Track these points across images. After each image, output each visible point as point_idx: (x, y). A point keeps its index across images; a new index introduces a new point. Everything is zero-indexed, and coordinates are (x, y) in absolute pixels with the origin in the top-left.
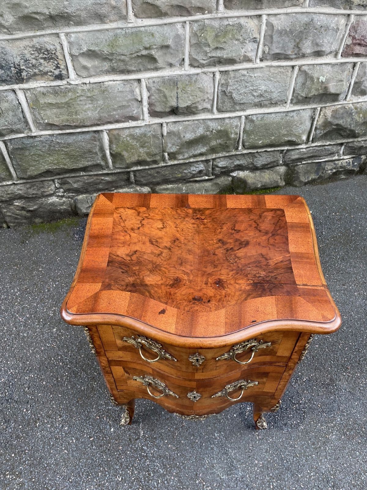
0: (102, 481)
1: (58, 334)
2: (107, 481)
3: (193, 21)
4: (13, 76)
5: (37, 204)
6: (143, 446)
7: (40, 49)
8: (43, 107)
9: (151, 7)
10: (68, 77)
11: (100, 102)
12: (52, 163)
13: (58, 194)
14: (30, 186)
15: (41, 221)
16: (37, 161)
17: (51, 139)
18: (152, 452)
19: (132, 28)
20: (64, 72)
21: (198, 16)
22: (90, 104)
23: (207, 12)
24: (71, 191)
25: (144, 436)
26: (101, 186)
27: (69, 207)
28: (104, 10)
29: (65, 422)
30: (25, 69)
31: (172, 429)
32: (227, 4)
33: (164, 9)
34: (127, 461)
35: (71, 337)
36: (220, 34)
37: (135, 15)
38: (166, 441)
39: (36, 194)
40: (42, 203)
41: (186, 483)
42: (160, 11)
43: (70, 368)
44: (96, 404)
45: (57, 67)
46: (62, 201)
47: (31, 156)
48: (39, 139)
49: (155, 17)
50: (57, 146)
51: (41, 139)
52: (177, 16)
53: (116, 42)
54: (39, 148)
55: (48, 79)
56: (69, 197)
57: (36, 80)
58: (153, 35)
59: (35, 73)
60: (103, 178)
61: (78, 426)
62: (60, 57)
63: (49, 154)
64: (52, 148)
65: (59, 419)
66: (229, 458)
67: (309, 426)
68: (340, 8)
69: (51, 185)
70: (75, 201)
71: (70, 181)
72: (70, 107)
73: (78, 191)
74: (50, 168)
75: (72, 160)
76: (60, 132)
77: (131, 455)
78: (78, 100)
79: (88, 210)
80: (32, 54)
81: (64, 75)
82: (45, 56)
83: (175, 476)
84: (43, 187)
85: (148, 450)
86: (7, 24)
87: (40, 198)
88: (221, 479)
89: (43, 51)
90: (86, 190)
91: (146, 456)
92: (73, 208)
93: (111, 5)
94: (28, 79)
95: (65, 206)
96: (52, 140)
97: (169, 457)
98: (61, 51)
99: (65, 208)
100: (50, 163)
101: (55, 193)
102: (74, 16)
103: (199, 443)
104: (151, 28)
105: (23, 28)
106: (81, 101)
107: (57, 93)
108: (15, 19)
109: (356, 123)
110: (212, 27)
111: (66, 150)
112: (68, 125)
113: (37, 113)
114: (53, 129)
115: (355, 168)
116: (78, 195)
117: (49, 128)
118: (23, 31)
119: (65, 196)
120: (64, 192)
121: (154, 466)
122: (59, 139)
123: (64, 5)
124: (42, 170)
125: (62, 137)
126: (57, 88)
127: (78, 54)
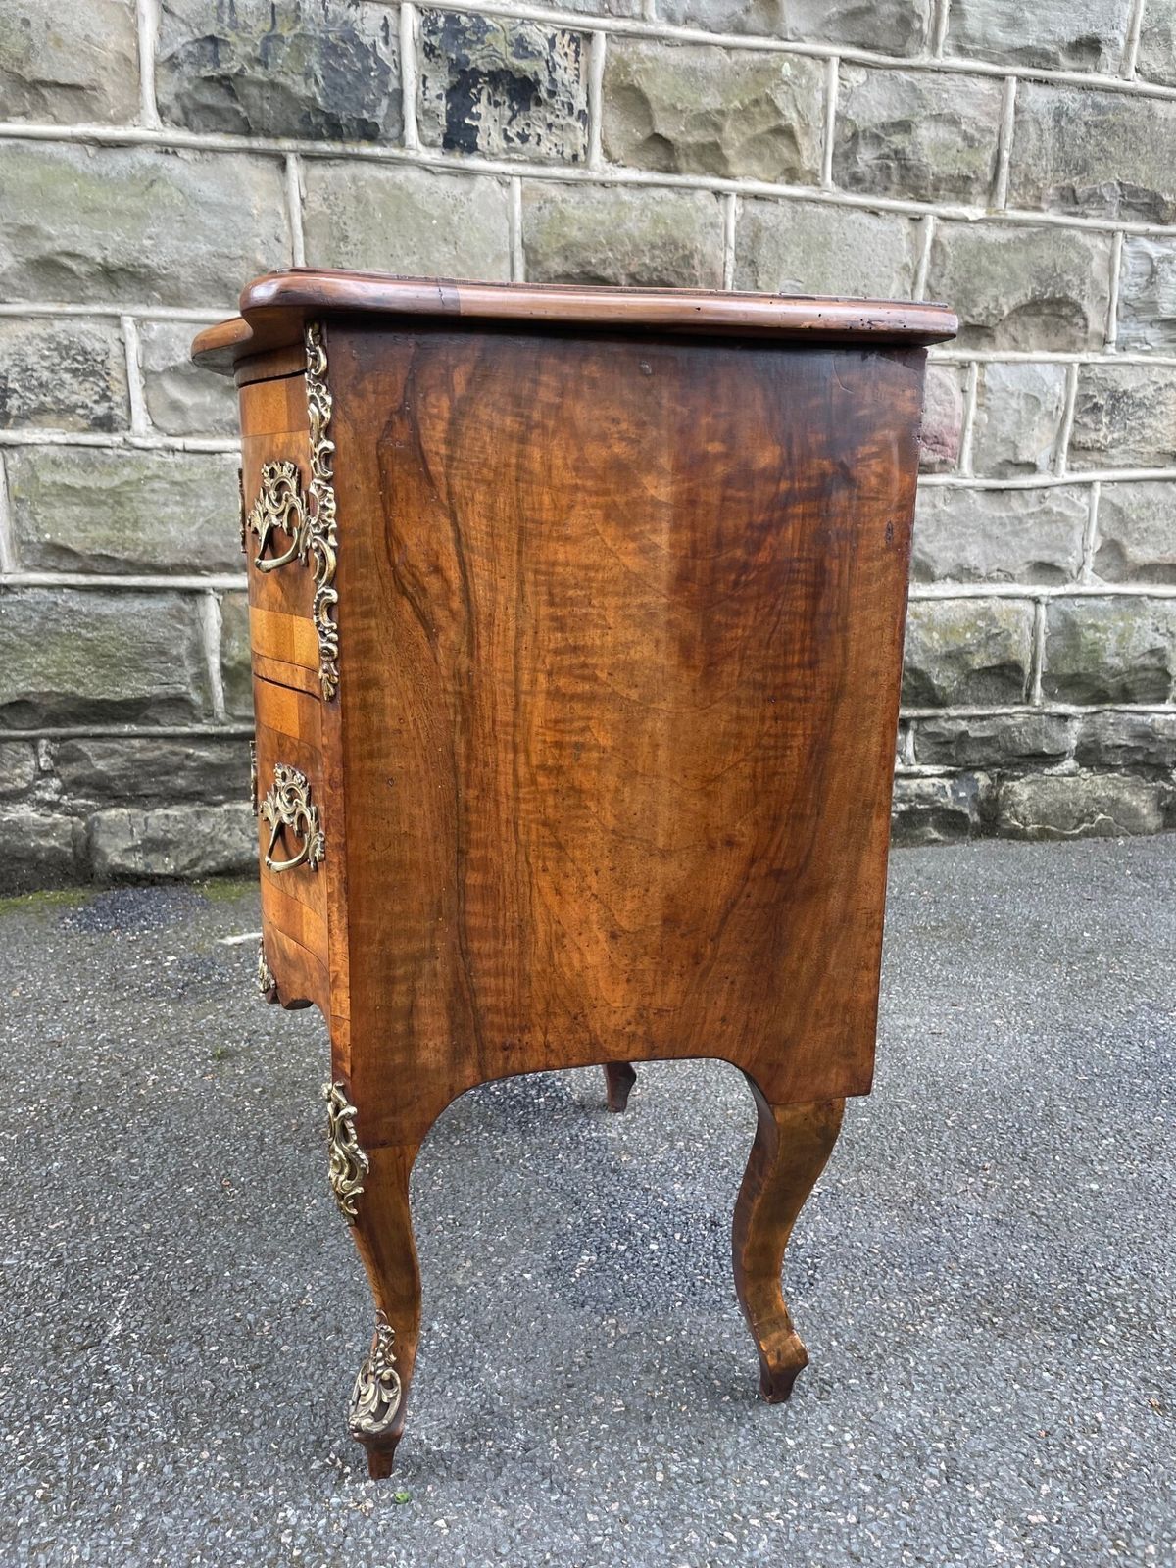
6: (108, 1363)
7: (67, 348)
8: (45, 494)
10: (129, 428)
11: (207, 503)
12: (40, 674)
13: (39, 794)
17: (52, 599)
18: (141, 1378)
20: (120, 413)
22: (177, 503)
24: (84, 790)
25: (123, 1337)
26: (181, 782)
27: (67, 844)
28: (237, 274)
30: (19, 389)
31: (250, 1316)
38: (214, 1349)
41: (261, 1469)
45: (104, 397)
46: (49, 821)
48: (17, 597)
50: (65, 622)
51: (24, 597)
54: (12, 624)
55: (75, 425)
57: (41, 425)
59: (43, 403)
60: (191, 751)
62: (115, 373)
63: (37, 644)
64: (50, 625)
66: (477, 1389)
67: (835, 1300)
69: (25, 758)
70: (90, 828)
71: (85, 749)
72: (121, 504)
73: (106, 791)
74: (32, 689)
75: (102, 672)
76: (83, 580)
77: (44, 1387)
78: (147, 488)
79: (129, 858)
80: (44, 357)
81: (118, 420)
82: (76, 365)
83: (217, 1450)
85: (125, 1374)
88: (429, 1452)
89: (73, 352)
90: (133, 788)
91: (110, 1392)
92: (79, 850)
93: (255, 261)
94: (23, 418)
95: (56, 839)
96: (56, 603)
97: (207, 1395)
98: (119, 360)
99: (54, 847)
100: (36, 674)
101: (30, 789)
102: (160, 277)
103: (357, 1349)
105: (33, 292)
106: (153, 491)
107: (92, 465)
108: (16, 265)
109: (924, 651)
111: (90, 635)
112: (107, 556)
113: (26, 514)
114: (62, 567)
115: (967, 811)
116: (104, 808)
117: (52, 564)
118: (33, 299)
119: (61, 805)
120: (61, 792)
121: (134, 1418)
122: (76, 602)
123: (142, 245)
124: (5, 695)
125: (85, 597)
126: (94, 452)
127: (160, 370)
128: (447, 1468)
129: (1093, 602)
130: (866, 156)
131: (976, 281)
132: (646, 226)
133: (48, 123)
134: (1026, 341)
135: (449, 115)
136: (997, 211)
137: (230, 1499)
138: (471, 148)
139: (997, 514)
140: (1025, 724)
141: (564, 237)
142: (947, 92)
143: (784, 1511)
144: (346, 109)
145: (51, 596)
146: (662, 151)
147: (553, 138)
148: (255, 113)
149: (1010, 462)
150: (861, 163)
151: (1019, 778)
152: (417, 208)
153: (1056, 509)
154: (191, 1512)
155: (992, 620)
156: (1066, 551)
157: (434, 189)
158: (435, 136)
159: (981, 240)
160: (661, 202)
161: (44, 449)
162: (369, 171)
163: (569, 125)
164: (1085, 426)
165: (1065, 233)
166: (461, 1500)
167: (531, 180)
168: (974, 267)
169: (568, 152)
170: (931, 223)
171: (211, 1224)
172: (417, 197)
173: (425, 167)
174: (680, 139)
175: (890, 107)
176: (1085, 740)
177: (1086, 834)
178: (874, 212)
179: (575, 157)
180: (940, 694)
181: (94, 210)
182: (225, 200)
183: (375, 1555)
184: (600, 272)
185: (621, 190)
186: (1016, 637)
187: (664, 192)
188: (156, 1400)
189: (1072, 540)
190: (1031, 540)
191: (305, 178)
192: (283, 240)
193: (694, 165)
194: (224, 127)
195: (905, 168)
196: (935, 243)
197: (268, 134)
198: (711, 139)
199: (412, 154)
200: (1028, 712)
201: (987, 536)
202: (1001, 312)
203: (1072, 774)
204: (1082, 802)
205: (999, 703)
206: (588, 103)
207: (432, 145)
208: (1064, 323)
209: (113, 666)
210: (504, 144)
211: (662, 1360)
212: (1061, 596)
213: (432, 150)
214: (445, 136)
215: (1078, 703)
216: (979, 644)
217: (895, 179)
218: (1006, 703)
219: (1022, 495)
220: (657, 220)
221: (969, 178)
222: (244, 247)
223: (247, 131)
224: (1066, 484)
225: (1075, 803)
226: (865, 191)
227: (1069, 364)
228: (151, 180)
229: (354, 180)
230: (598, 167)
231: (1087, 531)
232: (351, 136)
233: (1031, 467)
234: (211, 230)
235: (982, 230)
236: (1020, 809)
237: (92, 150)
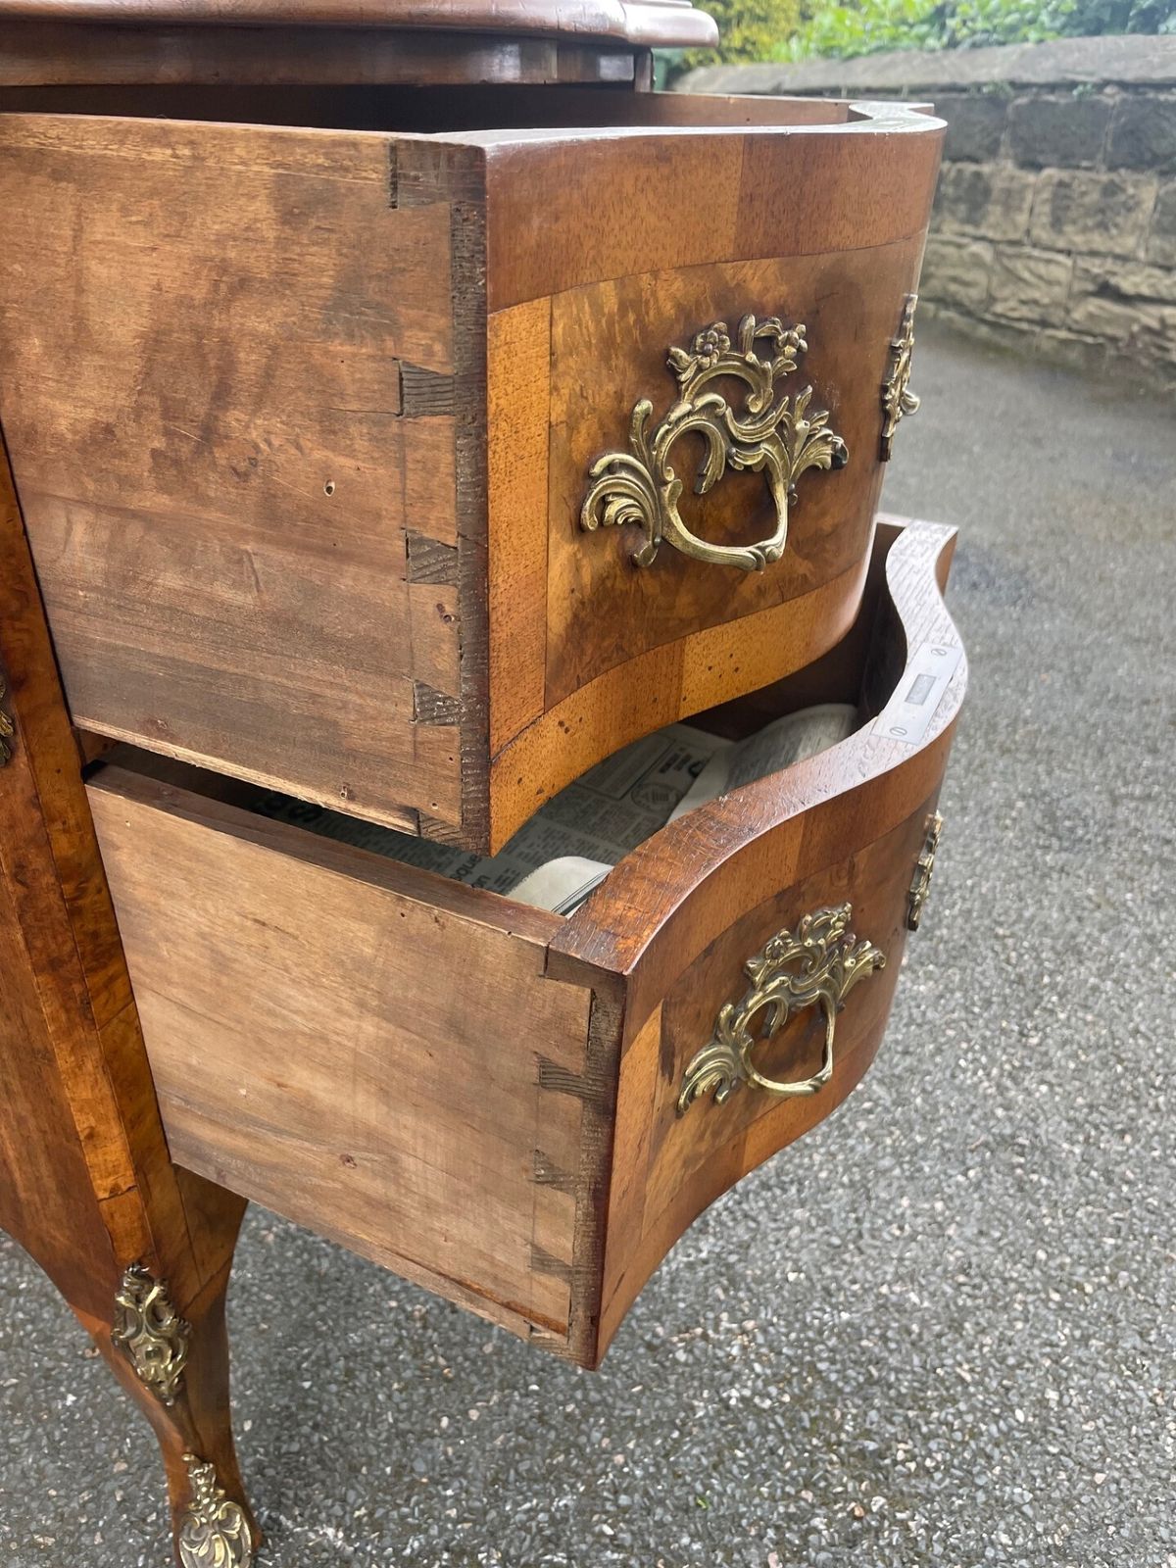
25: (352, 1529)
31: (408, 1374)
38: (445, 1422)
41: (664, 1407)
83: (619, 1445)
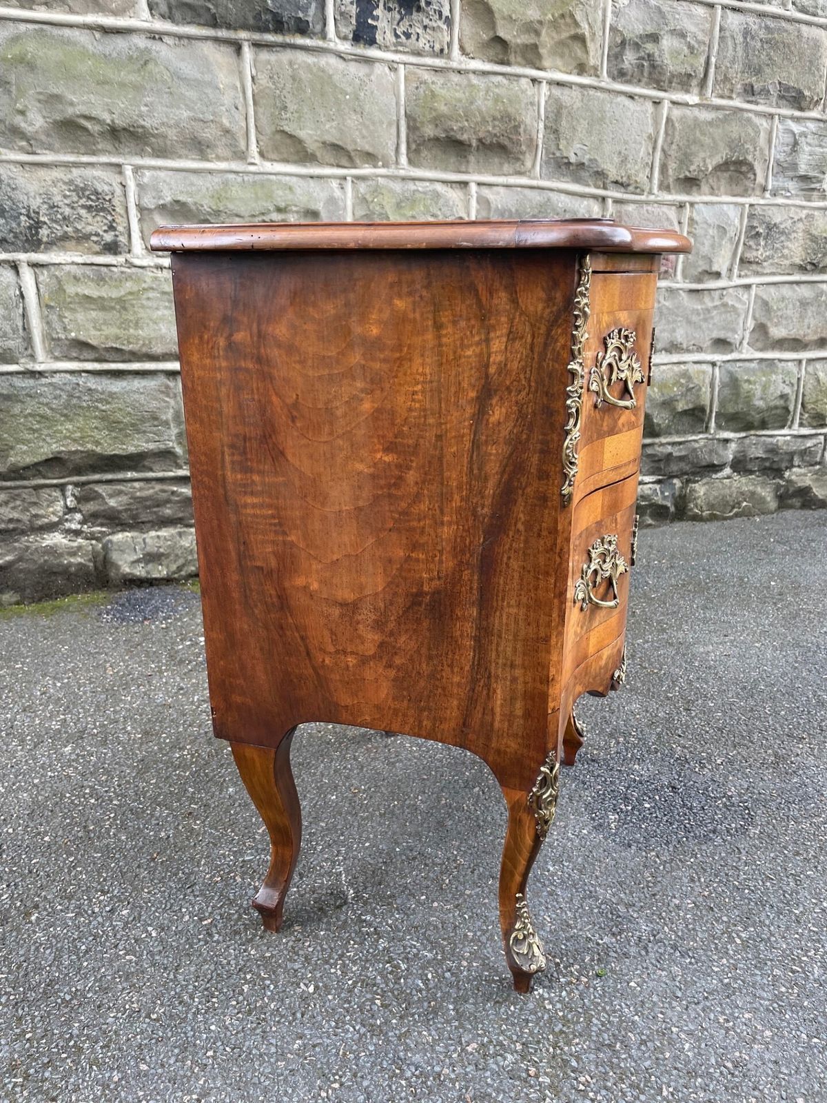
0: (256, 1001)
1: (78, 755)
2: (272, 999)
3: (358, 178)
4: (21, 233)
5: (15, 548)
6: (361, 915)
7: (84, 190)
8: (71, 303)
9: (288, 141)
10: (129, 251)
12: (69, 438)
13: (67, 525)
14: (6, 499)
15: (16, 597)
16: (35, 431)
17: (75, 381)
18: (390, 922)
19: (255, 173)
20: (123, 239)
21: (366, 170)
22: (166, 307)
23: (380, 163)
24: (99, 521)
25: (358, 897)
26: (168, 511)
27: (90, 560)
28: (208, 134)
29: (119, 901)
30: (48, 222)
31: (431, 875)
32: (411, 155)
33: (312, 146)
34: (323, 950)
35: (114, 755)
36: (403, 204)
37: (262, 154)
38: (424, 897)
39: (18, 521)
40: (28, 548)
42: (304, 150)
43: (120, 806)
44: (208, 857)
45: (111, 228)
46: (75, 544)
47: (26, 417)
48: (48, 381)
49: (295, 162)
50: (86, 398)
51: (54, 380)
52: (332, 165)
53: (226, 192)
54: (45, 401)
55: (89, 249)
56: (92, 537)
57: (65, 249)
58: (290, 189)
59: (66, 232)
60: (175, 489)
61: (161, 903)
62: (120, 209)
63: (65, 416)
64: (75, 401)
65: (102, 898)
66: (602, 903)
67: (771, 827)
68: (588, 185)
69: (56, 500)
70: (105, 547)
71: (100, 491)
72: (125, 309)
73: (115, 520)
74: (63, 449)
75: (114, 434)
76: (96, 366)
77: (332, 935)
78: (145, 296)
79: (135, 568)
80: (65, 197)
81: (122, 245)
82: (91, 203)
83: (471, 960)
84: (35, 504)
85: (378, 920)
86: (30, 129)
87: (23, 533)
88: (598, 944)
89: (87, 193)
90: (134, 517)
91: (376, 933)
92: (98, 564)
93: (221, 125)
94: (51, 244)
95: (81, 557)
96: (78, 384)
98: (122, 199)
99: (80, 564)
100: (66, 438)
101: (61, 522)
102: (153, 136)
104: (288, 178)
105: (57, 145)
106: (148, 299)
107: (103, 279)
108: (46, 125)
109: (651, 400)
110: (391, 191)
111: (104, 408)
112: (116, 348)
113: (55, 318)
114: (82, 357)
115: (669, 505)
116: (113, 533)
117: (75, 355)
118: (57, 152)
119: (82, 532)
120: (82, 523)
121: (405, 948)
122: (93, 383)
123: (140, 111)
124: (44, 453)
125: (98, 379)
126: (104, 269)
127: (153, 207)
128: (616, 952)
129: (747, 364)
130: (630, 57)
131: (693, 147)
132: (490, 103)
133: (64, 12)
134: (719, 189)
135: (358, 16)
136: (706, 99)
137: (498, 988)
138: (372, 42)
139: (695, 307)
140: (705, 446)
141: (435, 110)
142: (679, 14)
143: (816, 950)
144: (286, 10)
145: (74, 379)
146: (499, 48)
147: (427, 37)
148: (221, 10)
149: (707, 272)
150: (626, 62)
151: (698, 481)
152: (336, 87)
153: (730, 303)
154: (480, 1000)
155: (689, 378)
156: (734, 331)
157: (346, 72)
158: (348, 32)
159: (696, 119)
160: (498, 86)
161: (67, 268)
162: (301, 57)
163: (439, 27)
164: (750, 247)
165: (746, 115)
166: (637, 969)
167: (411, 67)
168: (692, 137)
169: (437, 47)
170: (666, 104)
171: (363, 819)
172: (336, 78)
173: (339, 55)
174: (513, 41)
175: (644, 24)
176: (738, 455)
177: (736, 515)
178: (631, 97)
179: (442, 50)
180: (657, 429)
181: (105, 82)
182: (199, 76)
183: (608, 1008)
184: (459, 137)
185: (472, 76)
186: (704, 389)
187: (500, 78)
188: (410, 934)
189: (738, 324)
190: (714, 324)
191: (255, 61)
192: (240, 108)
193: (519, 59)
194: (197, 20)
195: (653, 67)
196: (668, 119)
197: (229, 27)
198: (532, 41)
199: (332, 45)
200: (707, 438)
201: (689, 322)
202: (707, 170)
203: (728, 477)
204: (734, 495)
205: (689, 433)
206: (451, 10)
207: (345, 38)
208: (742, 176)
209: (121, 430)
210: (394, 40)
211: (697, 873)
212: (728, 361)
213: (345, 42)
214: (354, 32)
215: (735, 431)
216: (682, 395)
217: (646, 74)
218: (693, 433)
219: (710, 294)
220: (497, 99)
221: (690, 75)
222: (214, 114)
223: (214, 23)
224: (736, 287)
225: (730, 496)
226: (629, 82)
227: (743, 205)
228: (144, 61)
229: (291, 63)
230: (457, 60)
231: (746, 317)
232: (289, 30)
233: (718, 275)
234: (190, 99)
235: (696, 111)
236: (699, 501)
237: (98, 35)
